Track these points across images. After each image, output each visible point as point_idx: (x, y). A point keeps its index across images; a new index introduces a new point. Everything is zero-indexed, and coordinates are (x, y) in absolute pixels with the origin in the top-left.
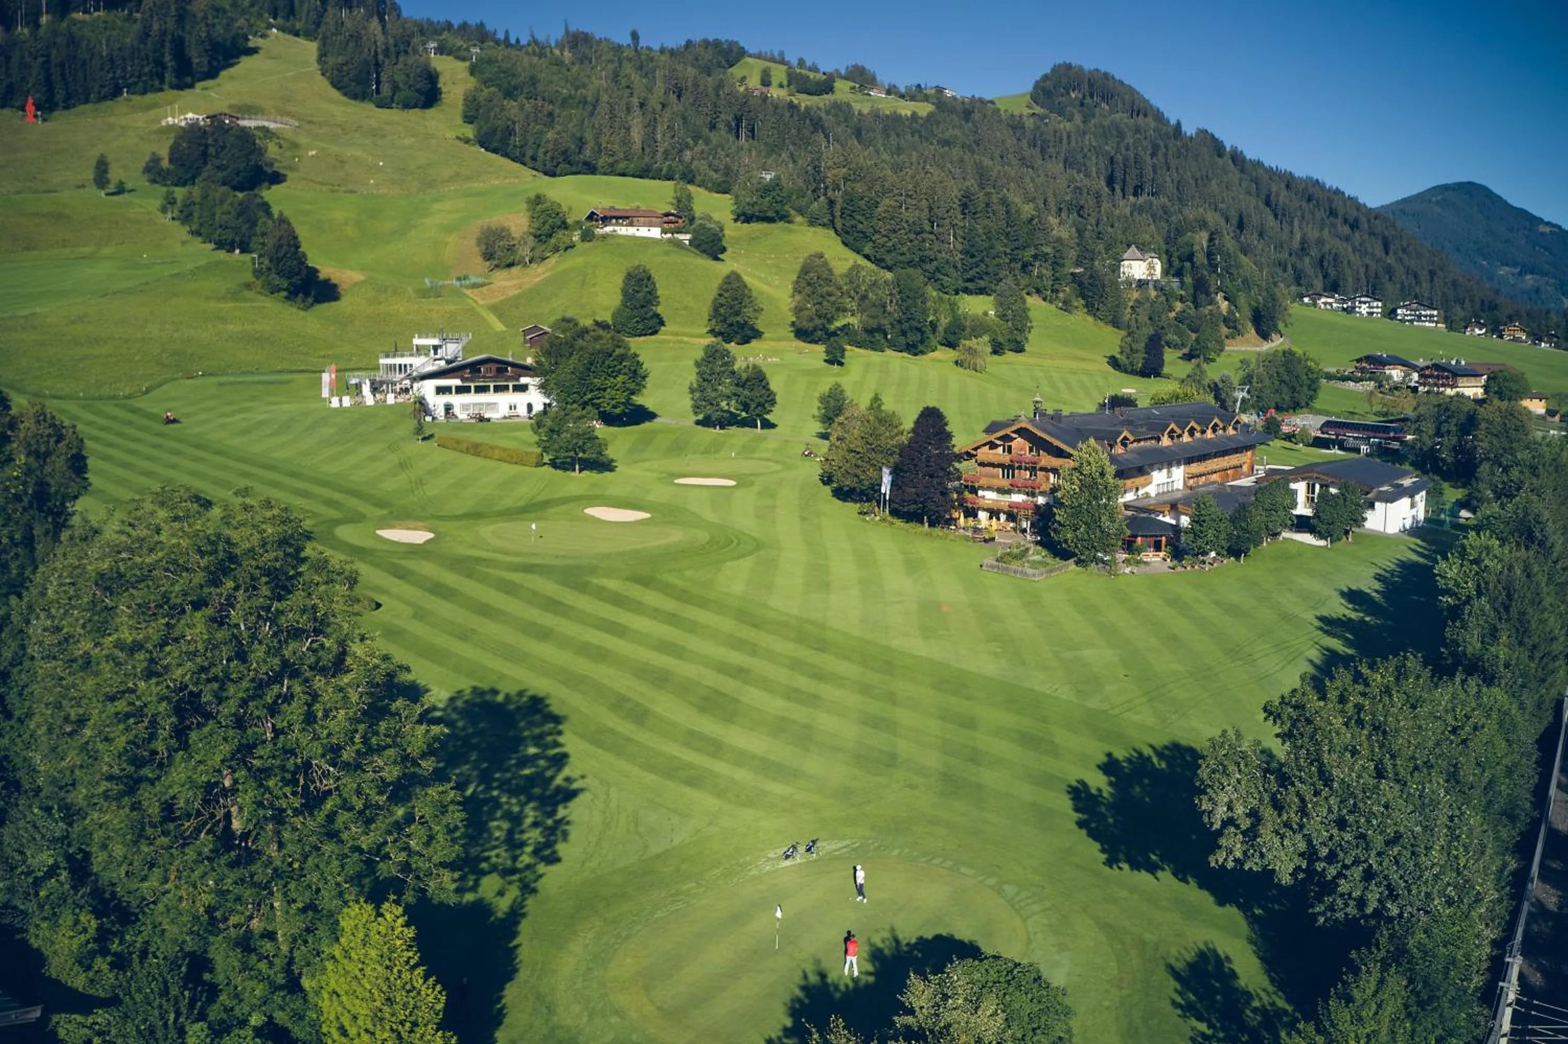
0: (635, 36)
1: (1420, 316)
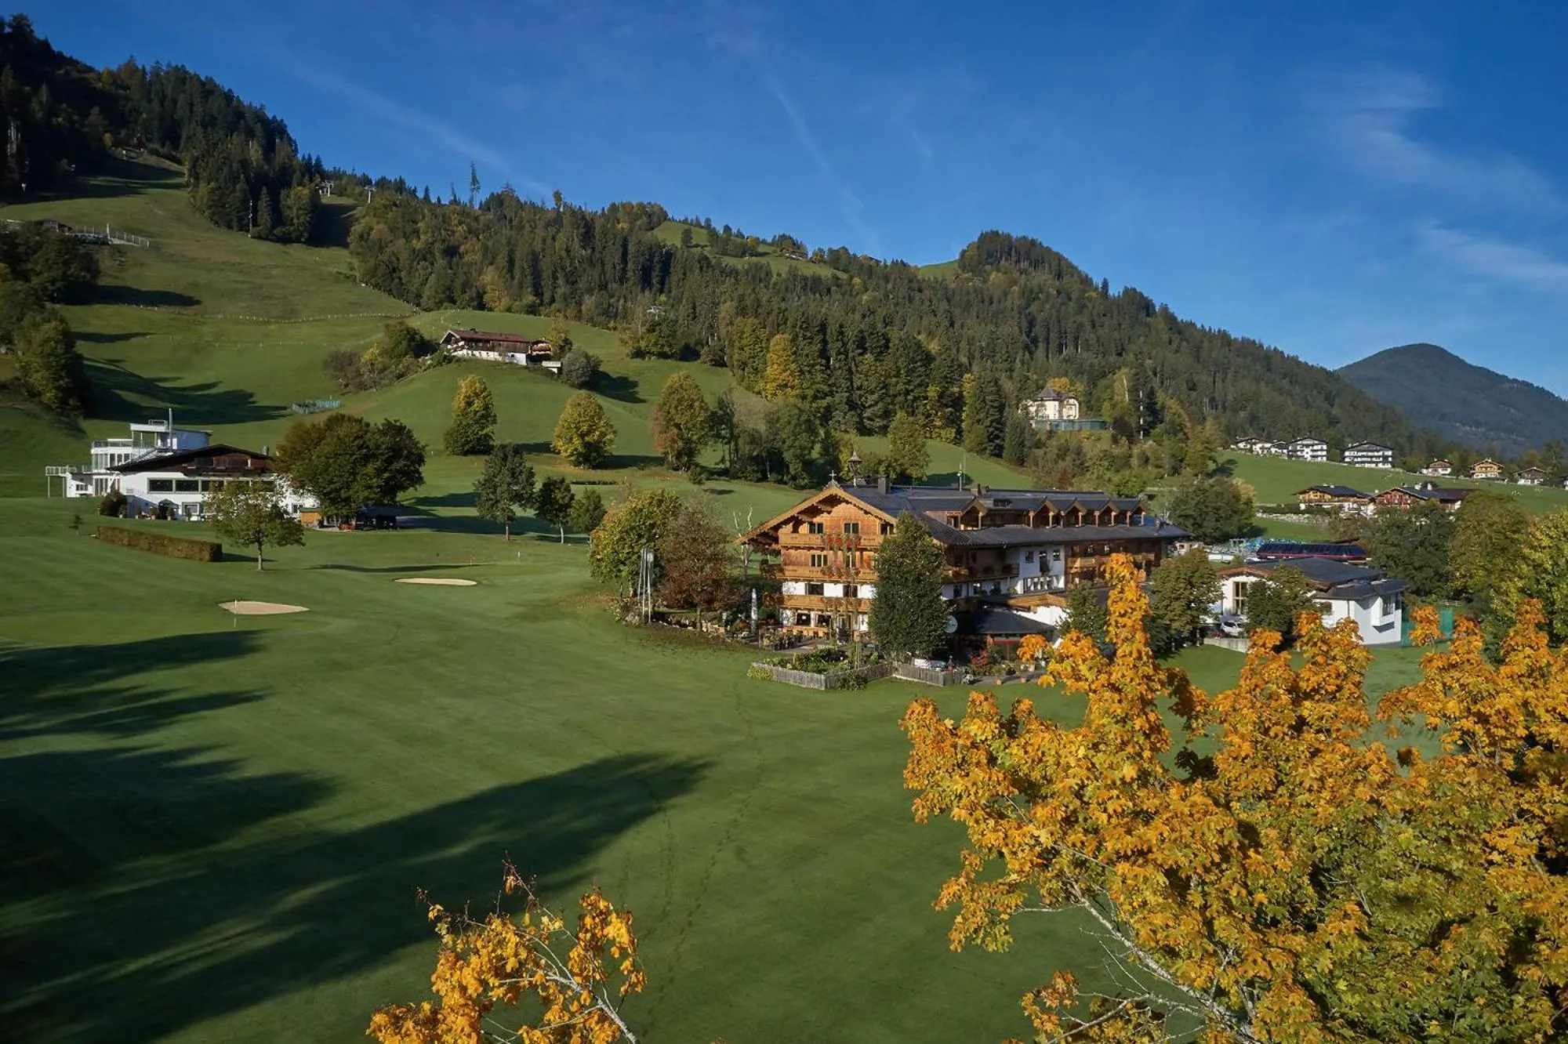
0: (557, 196)
1: (1371, 457)
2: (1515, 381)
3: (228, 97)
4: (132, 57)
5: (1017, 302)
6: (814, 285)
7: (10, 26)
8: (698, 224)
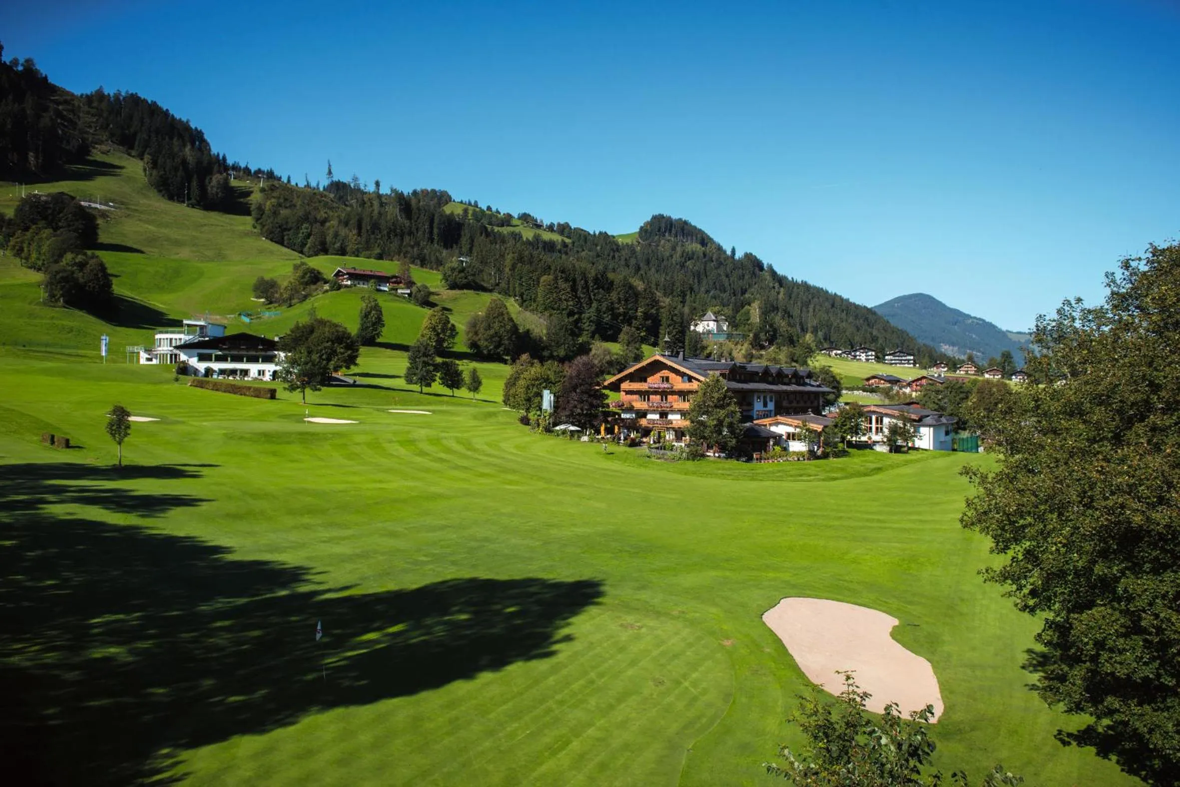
0: (376, 184)
1: (901, 360)
2: (975, 318)
3: (166, 114)
4: (101, 86)
5: (679, 260)
6: (550, 246)
7: (22, 65)
8: (470, 204)
